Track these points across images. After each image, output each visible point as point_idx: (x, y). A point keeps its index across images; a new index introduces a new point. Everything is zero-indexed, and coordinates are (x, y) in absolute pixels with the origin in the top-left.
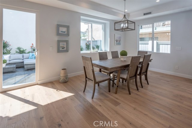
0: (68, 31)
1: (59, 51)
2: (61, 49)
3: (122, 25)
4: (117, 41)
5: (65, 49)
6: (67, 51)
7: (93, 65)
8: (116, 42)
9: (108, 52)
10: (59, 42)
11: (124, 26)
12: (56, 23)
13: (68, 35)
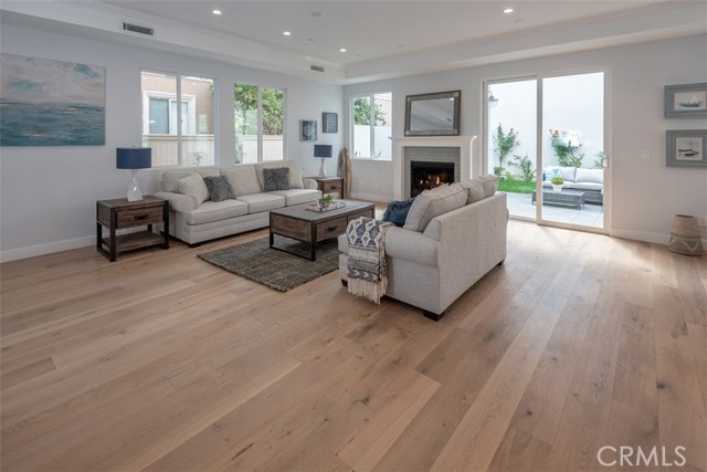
1: (672, 163)
2: (680, 157)
5: (699, 157)
10: (674, 136)
12: (663, 85)
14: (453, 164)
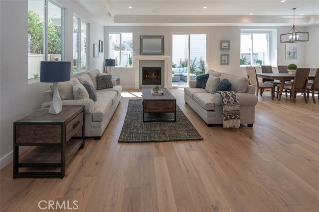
0: (229, 45)
1: (222, 64)
2: (223, 62)
3: (290, 37)
4: (290, 54)
5: (226, 62)
6: (228, 64)
7: (257, 76)
8: (287, 55)
9: (274, 67)
10: (222, 55)
11: (292, 38)
12: (220, 40)
13: (229, 49)
14: (160, 68)
